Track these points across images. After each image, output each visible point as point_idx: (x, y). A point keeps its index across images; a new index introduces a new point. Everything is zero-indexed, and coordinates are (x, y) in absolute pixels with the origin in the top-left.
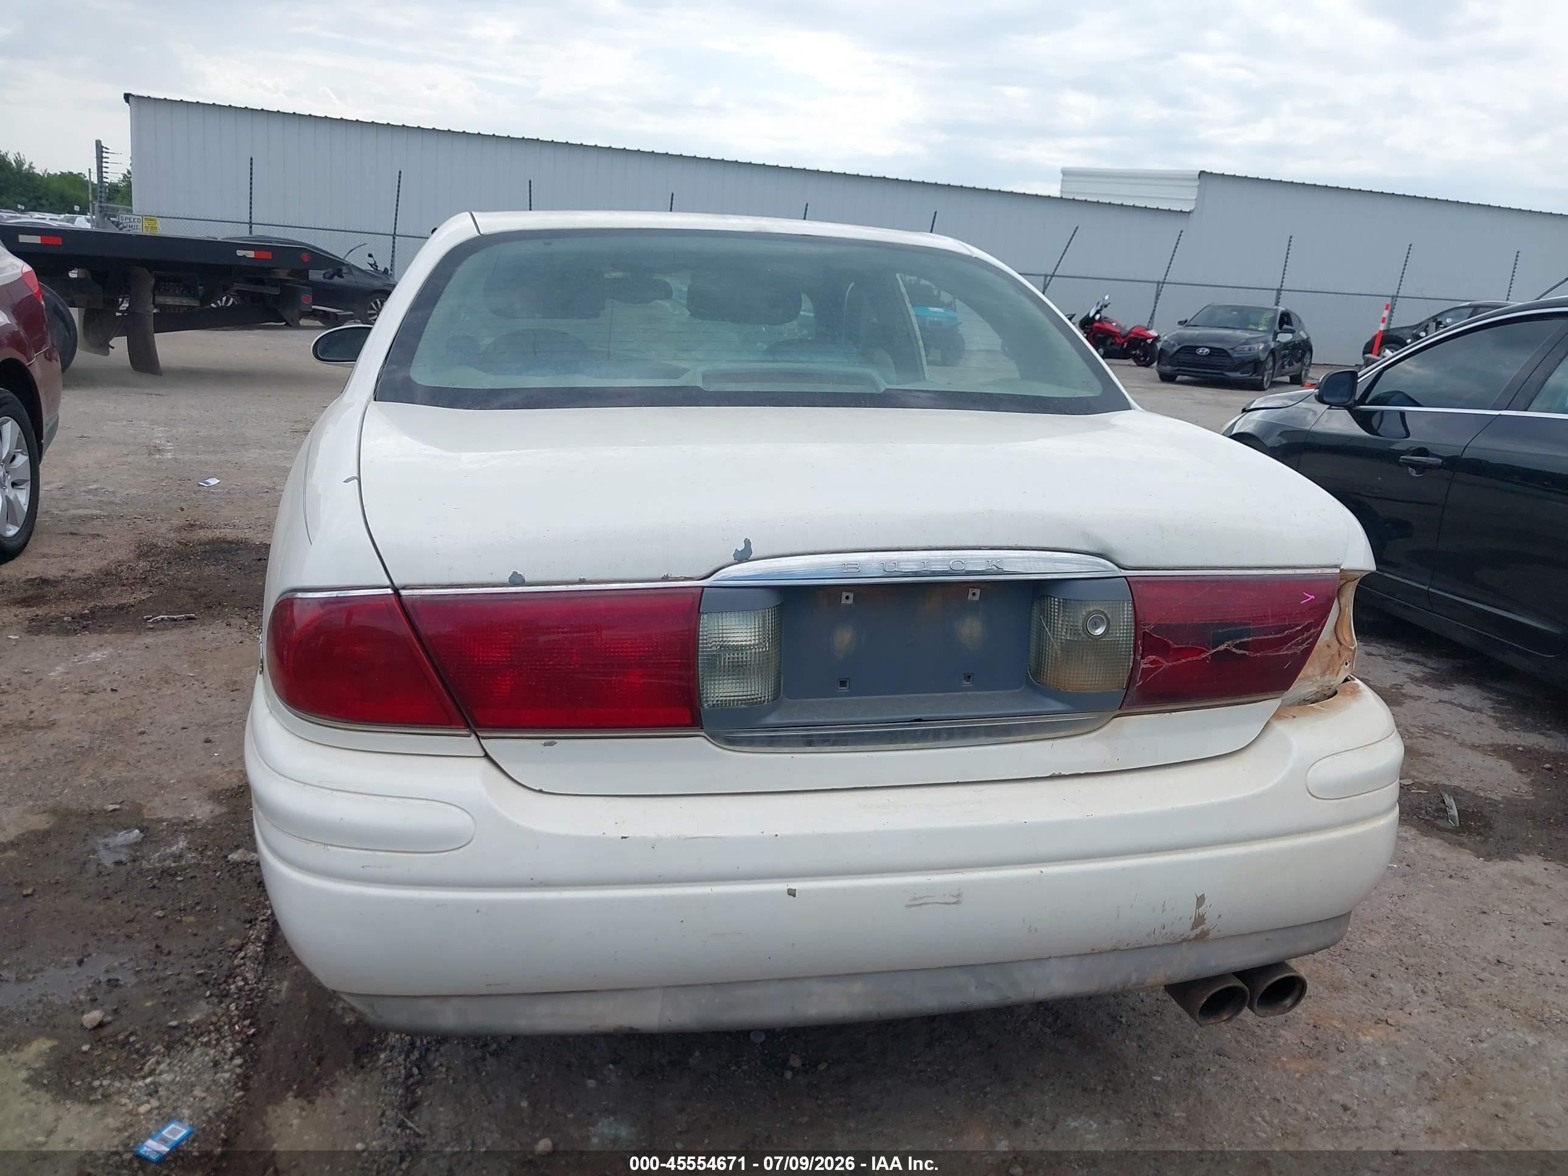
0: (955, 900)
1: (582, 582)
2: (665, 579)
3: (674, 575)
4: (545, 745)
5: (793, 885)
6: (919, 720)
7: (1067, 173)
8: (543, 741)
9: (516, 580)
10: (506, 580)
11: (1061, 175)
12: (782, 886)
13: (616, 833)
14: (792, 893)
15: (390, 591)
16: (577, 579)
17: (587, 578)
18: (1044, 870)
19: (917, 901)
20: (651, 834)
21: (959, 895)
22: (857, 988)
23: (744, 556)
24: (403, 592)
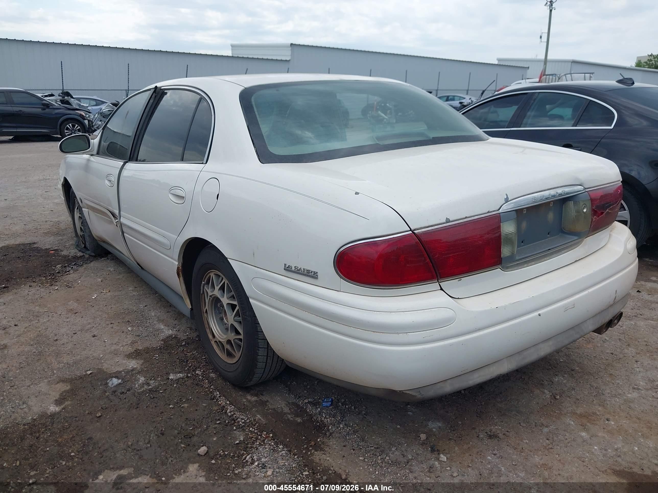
0: (573, 306)
1: (466, 218)
2: (488, 212)
3: (491, 210)
4: (458, 281)
5: (540, 312)
6: (550, 249)
7: (233, 46)
8: (458, 280)
9: (448, 221)
10: (445, 221)
11: (231, 47)
12: (536, 314)
13: (494, 307)
14: (539, 315)
15: (411, 232)
16: (464, 217)
17: (467, 216)
18: (588, 291)
19: (566, 309)
20: (503, 305)
21: (574, 305)
22: (551, 343)
23: (507, 200)
24: (416, 232)
